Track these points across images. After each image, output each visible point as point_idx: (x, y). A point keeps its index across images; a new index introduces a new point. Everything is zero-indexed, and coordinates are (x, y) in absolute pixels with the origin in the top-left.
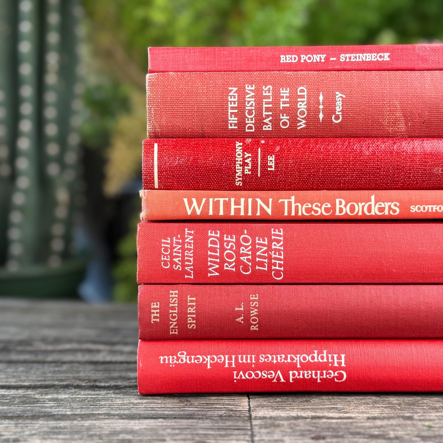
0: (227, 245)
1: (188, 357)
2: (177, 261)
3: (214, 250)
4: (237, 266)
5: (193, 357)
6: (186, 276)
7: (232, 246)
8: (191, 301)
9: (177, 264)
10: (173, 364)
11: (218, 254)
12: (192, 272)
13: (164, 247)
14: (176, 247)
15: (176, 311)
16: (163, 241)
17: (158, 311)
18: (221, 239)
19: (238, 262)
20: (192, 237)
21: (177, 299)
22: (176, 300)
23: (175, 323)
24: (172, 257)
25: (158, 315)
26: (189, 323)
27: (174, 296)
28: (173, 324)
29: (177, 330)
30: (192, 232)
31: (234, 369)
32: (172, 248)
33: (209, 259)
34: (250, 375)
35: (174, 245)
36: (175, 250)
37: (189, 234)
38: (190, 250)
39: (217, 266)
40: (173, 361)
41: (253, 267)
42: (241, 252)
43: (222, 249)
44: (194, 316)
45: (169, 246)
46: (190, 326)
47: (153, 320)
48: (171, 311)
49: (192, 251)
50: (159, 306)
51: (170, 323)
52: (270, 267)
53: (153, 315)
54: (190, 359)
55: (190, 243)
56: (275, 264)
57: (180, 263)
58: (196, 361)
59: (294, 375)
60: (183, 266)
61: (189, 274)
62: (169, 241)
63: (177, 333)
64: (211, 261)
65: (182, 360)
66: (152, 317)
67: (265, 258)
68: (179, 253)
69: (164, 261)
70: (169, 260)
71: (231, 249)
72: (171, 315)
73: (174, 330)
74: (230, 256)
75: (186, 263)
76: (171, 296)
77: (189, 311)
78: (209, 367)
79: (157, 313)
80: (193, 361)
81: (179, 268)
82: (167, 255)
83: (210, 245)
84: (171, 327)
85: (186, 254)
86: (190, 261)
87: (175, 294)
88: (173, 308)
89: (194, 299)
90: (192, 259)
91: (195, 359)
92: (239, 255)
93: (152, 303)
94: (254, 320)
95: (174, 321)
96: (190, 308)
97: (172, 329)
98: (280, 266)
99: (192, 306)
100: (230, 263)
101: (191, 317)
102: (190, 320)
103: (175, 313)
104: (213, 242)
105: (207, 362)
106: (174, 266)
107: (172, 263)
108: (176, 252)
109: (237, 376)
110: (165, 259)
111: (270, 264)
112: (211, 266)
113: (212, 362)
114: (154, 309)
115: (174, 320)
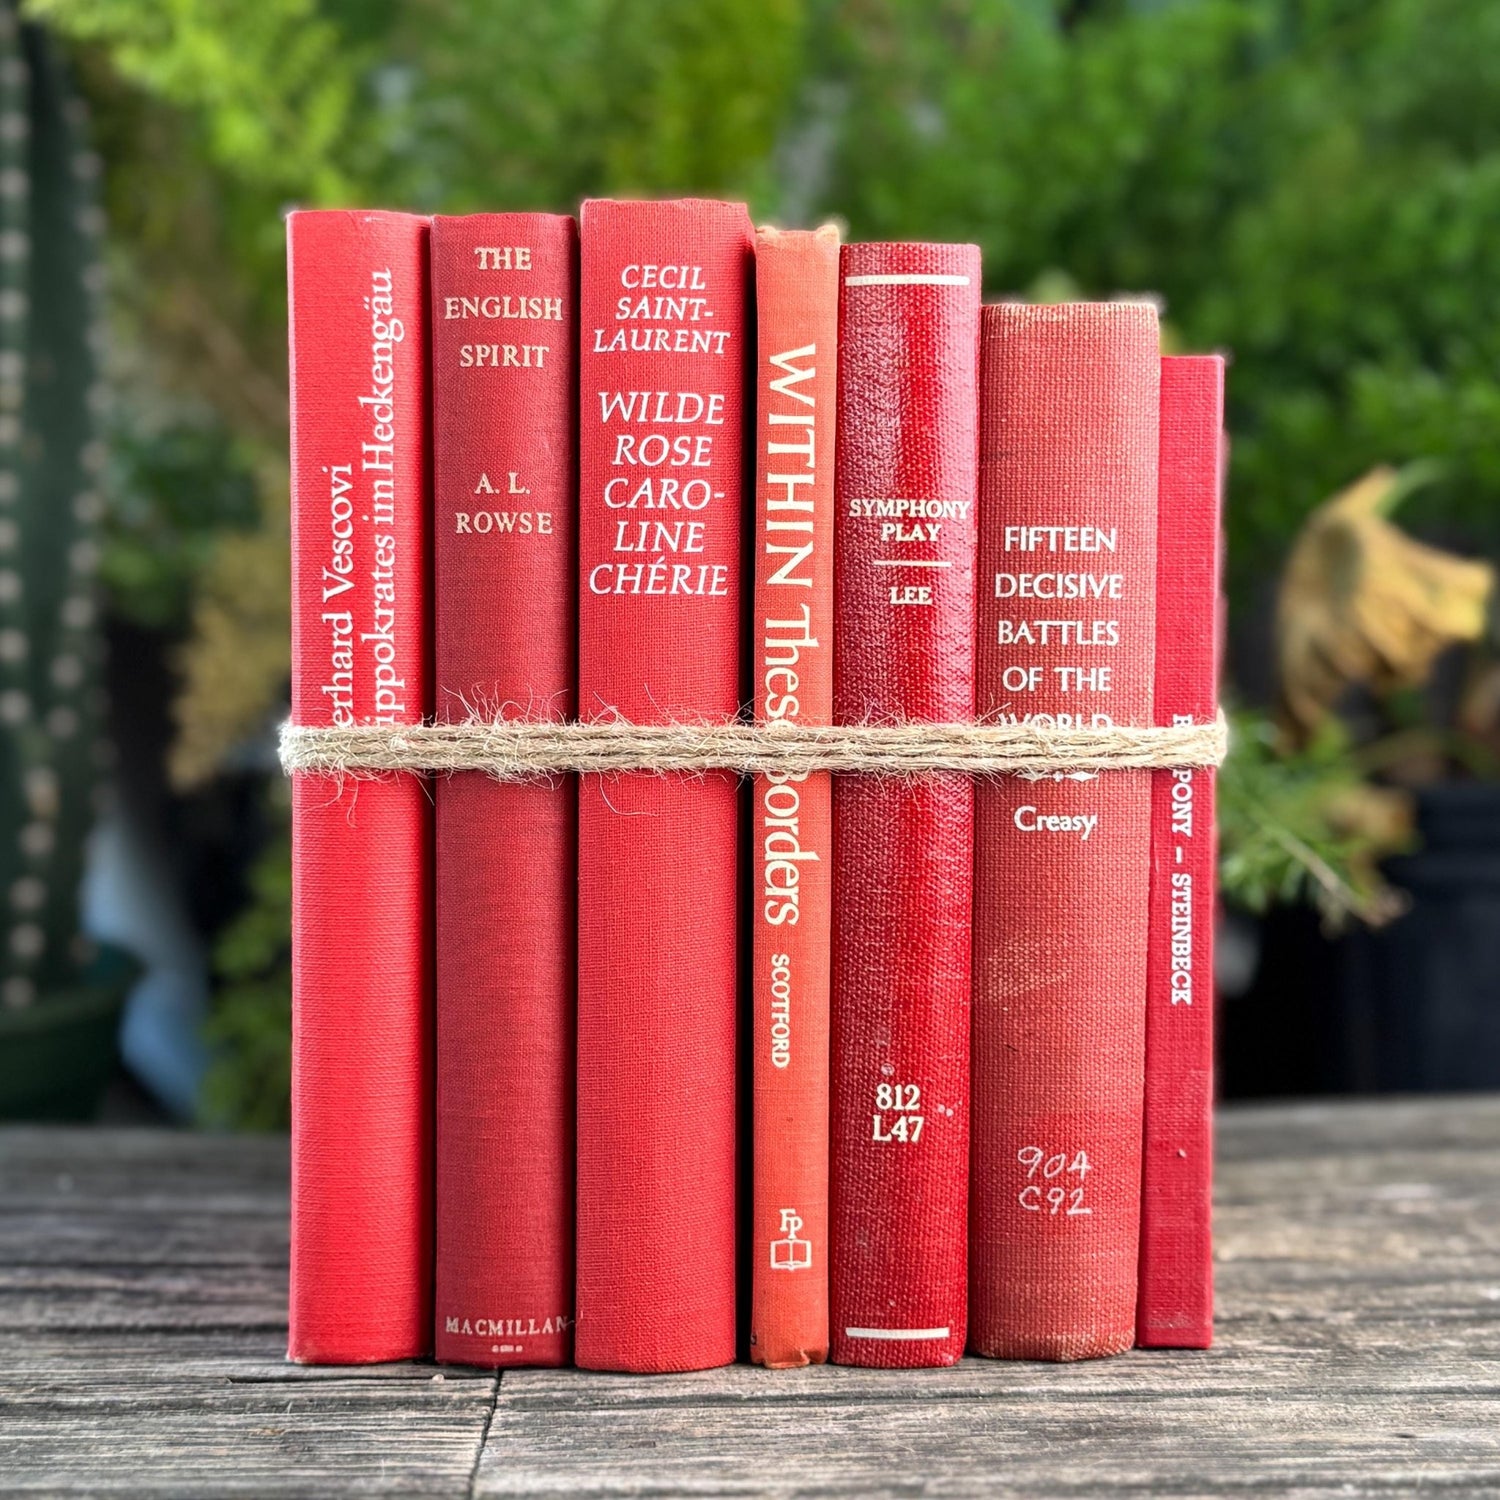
0: (683, 444)
1: (389, 346)
2: (639, 308)
3: (670, 408)
4: (626, 469)
5: (389, 359)
6: (599, 333)
7: (679, 457)
8: (533, 355)
9: (633, 306)
10: (370, 304)
11: (658, 418)
12: (612, 349)
13: (680, 270)
14: (679, 304)
15: (507, 314)
16: (697, 270)
17: (508, 266)
18: (698, 428)
19: (637, 473)
20: (706, 348)
21: (539, 316)
22: (535, 313)
23: (475, 311)
24: (652, 294)
25: (497, 266)
26: (475, 350)
27: (548, 309)
28: (473, 307)
29: (458, 316)
30: (720, 351)
31: (356, 468)
32: (676, 294)
33: (646, 395)
34: (341, 509)
35: (684, 300)
36: (671, 302)
37: (714, 343)
38: (671, 341)
39: (626, 417)
40: (378, 304)
41: (624, 513)
42: (665, 482)
43: (672, 431)
44: (495, 363)
45: (682, 285)
46: (467, 350)
47: (483, 251)
48: (507, 300)
49: (668, 349)
50: (522, 268)
51: (477, 299)
52: (623, 557)
53: (495, 251)
54: (382, 352)
55: (689, 343)
56: (630, 571)
57: (635, 316)
58: (378, 367)
59: (342, 624)
60: (627, 325)
61: (606, 341)
62: (694, 286)
63: (449, 316)
64: (639, 399)
65: (380, 330)
66: (491, 251)
67: (649, 543)
68: (663, 312)
69: (641, 271)
70: (645, 285)
71: (672, 453)
72: (497, 299)
73: (456, 308)
74: (654, 450)
75: (635, 332)
76: (548, 301)
77: (506, 348)
78: (363, 400)
79: (502, 263)
80: (377, 358)
81: (623, 313)
82: (657, 279)
83: (683, 396)
84: (466, 302)
85: (659, 332)
86: (640, 342)
87: (553, 313)
88: (514, 307)
89: (540, 364)
90: (646, 347)
91: (384, 364)
92: (657, 474)
93: (527, 250)
94: (483, 522)
95: (480, 311)
96: (515, 351)
97: (460, 304)
98: (628, 585)
99: (520, 357)
100: (634, 451)
101: (491, 353)
102: (483, 351)
103: (502, 311)
104: (691, 406)
105: (377, 396)
106: (629, 300)
107: (636, 295)
108: (665, 304)
109: (341, 475)
110: (647, 276)
111: (631, 559)
112: (627, 400)
113: (377, 408)
114: (513, 255)
115: (484, 309)
